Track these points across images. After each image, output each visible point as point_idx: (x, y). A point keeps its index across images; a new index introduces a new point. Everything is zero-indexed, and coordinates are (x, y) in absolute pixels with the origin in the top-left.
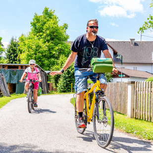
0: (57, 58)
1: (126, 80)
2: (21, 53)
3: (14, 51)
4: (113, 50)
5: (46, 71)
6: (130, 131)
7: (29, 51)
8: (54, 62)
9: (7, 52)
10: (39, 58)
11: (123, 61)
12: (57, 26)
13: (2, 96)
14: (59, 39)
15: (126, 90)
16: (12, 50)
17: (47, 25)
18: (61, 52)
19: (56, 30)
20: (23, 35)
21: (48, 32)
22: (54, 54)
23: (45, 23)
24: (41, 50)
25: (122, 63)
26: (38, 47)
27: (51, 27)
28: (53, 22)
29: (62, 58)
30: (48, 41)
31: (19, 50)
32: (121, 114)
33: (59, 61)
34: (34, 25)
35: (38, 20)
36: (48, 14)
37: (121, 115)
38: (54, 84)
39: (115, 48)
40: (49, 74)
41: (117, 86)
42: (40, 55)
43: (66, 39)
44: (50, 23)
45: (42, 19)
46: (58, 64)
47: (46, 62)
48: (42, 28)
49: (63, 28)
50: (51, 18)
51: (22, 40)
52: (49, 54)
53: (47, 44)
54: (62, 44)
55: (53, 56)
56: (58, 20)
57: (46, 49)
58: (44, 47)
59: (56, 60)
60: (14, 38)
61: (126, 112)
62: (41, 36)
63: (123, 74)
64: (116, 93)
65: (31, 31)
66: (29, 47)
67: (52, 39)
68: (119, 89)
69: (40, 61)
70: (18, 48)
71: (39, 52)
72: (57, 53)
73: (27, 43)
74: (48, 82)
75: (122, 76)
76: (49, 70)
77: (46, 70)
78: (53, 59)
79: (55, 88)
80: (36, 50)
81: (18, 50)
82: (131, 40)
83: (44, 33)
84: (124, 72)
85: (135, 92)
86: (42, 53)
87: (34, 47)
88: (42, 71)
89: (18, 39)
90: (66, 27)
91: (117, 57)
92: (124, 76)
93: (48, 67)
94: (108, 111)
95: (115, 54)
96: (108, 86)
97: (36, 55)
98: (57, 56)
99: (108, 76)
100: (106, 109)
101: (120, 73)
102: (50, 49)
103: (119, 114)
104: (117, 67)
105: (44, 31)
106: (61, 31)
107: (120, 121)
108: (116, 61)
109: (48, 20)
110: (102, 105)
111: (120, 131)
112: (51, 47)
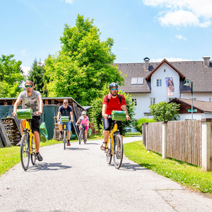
0: (100, 88)
1: (199, 117)
2: (48, 82)
3: (38, 80)
4: (179, 74)
5: (83, 107)
6: (206, 190)
7: (59, 79)
8: (95, 93)
10: (74, 88)
11: (194, 90)
12: (98, 42)
14: (102, 61)
15: (198, 130)
16: (36, 77)
17: (84, 42)
18: (105, 79)
19: (97, 48)
21: (84, 50)
22: (95, 82)
23: (80, 39)
24: (76, 77)
25: (192, 92)
26: (73, 72)
27: (89, 43)
28: (92, 37)
29: (106, 87)
30: (86, 63)
31: (46, 78)
32: (193, 165)
33: (103, 92)
34: (65, 41)
35: (70, 34)
36: (84, 26)
37: (193, 167)
38: (96, 125)
39: (181, 72)
40: (88, 110)
41: (186, 126)
42: (76, 84)
43: (110, 60)
44: (88, 39)
45: (77, 32)
46: (101, 96)
47: (84, 94)
48: (76, 45)
49: (107, 45)
51: (49, 63)
52: (87, 83)
53: (84, 68)
54: (106, 67)
55: (94, 85)
56: (98, 32)
57: (84, 75)
58: (81, 73)
59: (98, 91)
60: (38, 61)
61: (200, 163)
62: (75, 56)
63: (194, 108)
64: (185, 135)
65: (61, 50)
66: (60, 73)
67: (92, 61)
68: (189, 130)
69: (75, 92)
70: (44, 74)
71: (73, 81)
72: (100, 81)
73: (56, 66)
75: (192, 111)
76: (88, 105)
77: (85, 105)
78: (93, 90)
79: (97, 130)
80: (70, 77)
81: (44, 78)
82: (205, 58)
83: (79, 52)
84: (195, 106)
87: (66, 73)
88: (78, 106)
89: (43, 62)
90: (110, 43)
91: (185, 84)
92: (196, 110)
93: (87, 100)
94: (174, 162)
95: (182, 79)
96: (173, 126)
97: (69, 83)
98: (99, 84)
99: (172, 112)
100: (171, 159)
101: (190, 107)
102: (89, 75)
103: (189, 166)
104: (186, 98)
105: (79, 49)
106: (104, 49)
107: (191, 176)
108: (184, 89)
109: (85, 34)
110: (166, 154)
111: (193, 190)
112: (90, 73)
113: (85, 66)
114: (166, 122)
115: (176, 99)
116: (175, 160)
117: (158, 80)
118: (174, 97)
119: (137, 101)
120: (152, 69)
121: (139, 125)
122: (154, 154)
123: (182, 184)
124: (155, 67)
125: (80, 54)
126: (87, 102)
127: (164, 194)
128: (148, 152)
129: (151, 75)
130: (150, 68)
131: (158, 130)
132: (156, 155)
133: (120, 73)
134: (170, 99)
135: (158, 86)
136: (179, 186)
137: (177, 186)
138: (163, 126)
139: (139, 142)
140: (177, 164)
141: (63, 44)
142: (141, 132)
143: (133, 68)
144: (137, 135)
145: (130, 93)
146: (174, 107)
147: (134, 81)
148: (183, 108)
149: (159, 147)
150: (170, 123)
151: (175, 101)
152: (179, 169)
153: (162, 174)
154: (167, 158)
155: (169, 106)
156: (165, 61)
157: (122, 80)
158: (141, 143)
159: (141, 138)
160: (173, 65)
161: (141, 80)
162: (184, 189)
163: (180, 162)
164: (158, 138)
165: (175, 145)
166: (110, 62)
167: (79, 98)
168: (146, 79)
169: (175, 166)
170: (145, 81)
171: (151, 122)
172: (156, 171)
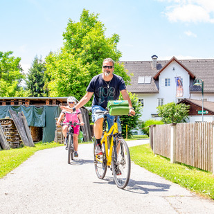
1: (210, 119)
2: (49, 80)
3: (39, 78)
4: (189, 73)
5: (87, 108)
7: (61, 77)
9: (28, 80)
10: (77, 87)
11: (205, 90)
12: (103, 38)
13: (23, 146)
15: (209, 133)
16: (36, 76)
17: (88, 38)
19: (102, 45)
20: (51, 53)
21: (88, 47)
23: (84, 34)
24: (78, 75)
25: (203, 93)
26: (75, 70)
27: (94, 39)
28: (96, 33)
30: (89, 61)
31: (47, 76)
32: (203, 170)
34: (68, 37)
35: (74, 30)
36: (89, 21)
37: (204, 173)
39: (191, 71)
41: (196, 129)
42: (79, 83)
43: (116, 58)
44: (92, 35)
45: (80, 28)
48: (80, 42)
49: (112, 42)
50: (93, 26)
51: (50, 60)
53: (88, 65)
56: (103, 29)
57: (87, 73)
58: (84, 71)
60: (39, 58)
61: (211, 168)
62: (78, 53)
63: (205, 109)
64: (195, 139)
65: (63, 46)
66: (62, 72)
67: (96, 58)
68: (200, 132)
69: (78, 92)
70: (45, 73)
71: (76, 79)
73: (57, 64)
74: (91, 124)
75: (203, 113)
77: (88, 106)
80: (72, 75)
81: (45, 76)
83: (82, 49)
84: (206, 107)
86: (81, 80)
87: (69, 71)
89: (44, 60)
90: (116, 39)
91: (195, 84)
92: (207, 112)
94: (183, 167)
95: (192, 78)
96: (182, 128)
97: (72, 82)
99: (181, 114)
100: (180, 163)
101: (200, 108)
102: (93, 73)
103: (199, 171)
104: (196, 99)
105: (82, 46)
106: (109, 46)
107: (201, 181)
108: (194, 89)
109: (89, 30)
110: (174, 158)
111: (203, 197)
112: (94, 71)
113: (88, 63)
114: (174, 125)
115: (185, 99)
116: (185, 165)
117: (166, 80)
118: (183, 98)
119: (144, 101)
120: (161, 67)
121: (146, 128)
122: (162, 158)
123: (191, 190)
124: (163, 66)
125: (84, 51)
126: (90, 103)
127: (172, 200)
128: (156, 156)
129: (159, 74)
130: (158, 66)
131: (166, 132)
132: (164, 159)
133: (127, 71)
134: (179, 100)
135: (166, 85)
136: (188, 193)
137: (186, 192)
138: (172, 129)
139: (146, 145)
140: (187, 169)
141: (65, 41)
142: (148, 134)
143: (140, 66)
144: (144, 138)
145: (137, 93)
146: (184, 108)
147: (141, 80)
148: (193, 109)
149: (167, 151)
150: (179, 125)
151: (185, 102)
152: (188, 174)
153: (170, 180)
154: (176, 162)
155: (178, 107)
156: (174, 59)
157: (129, 79)
158: (148, 146)
159: (148, 142)
161: (148, 80)
162: (193, 196)
163: (190, 167)
164: (166, 141)
165: (184, 148)
166: (115, 60)
168: (154, 78)
169: (184, 171)
170: (153, 81)
171: (159, 124)
172: (164, 176)
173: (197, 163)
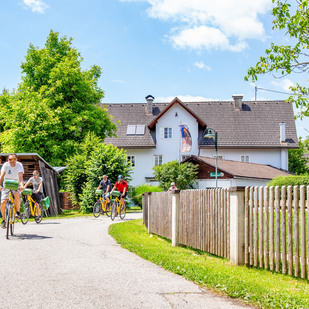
0: (80, 139)
1: (226, 184)
2: (2, 130)
4: (198, 121)
5: (55, 168)
6: (236, 294)
7: (20, 125)
8: (72, 147)
10: (41, 140)
11: (220, 144)
12: (79, 71)
14: (83, 99)
15: (225, 204)
17: (58, 70)
18: (87, 126)
19: (77, 80)
20: (5, 91)
21: (59, 83)
22: (73, 131)
23: (52, 66)
24: (45, 123)
25: (216, 148)
27: (66, 72)
28: (69, 64)
29: (90, 139)
32: (217, 256)
33: (84, 146)
34: (29, 70)
35: (36, 59)
36: (58, 48)
37: (218, 260)
38: (73, 195)
39: (200, 117)
40: (61, 173)
41: (208, 198)
43: (96, 99)
44: (63, 66)
45: (46, 56)
46: (81, 152)
47: (56, 148)
48: (46, 76)
49: (91, 76)
50: (65, 54)
51: (4, 101)
52: (61, 132)
53: (59, 110)
54: (90, 109)
55: (70, 136)
56: (79, 59)
57: (57, 120)
58: (53, 118)
59: (76, 144)
61: (228, 253)
63: (220, 171)
64: (206, 212)
65: (22, 82)
67: (68, 99)
68: (212, 203)
69: (42, 146)
71: (41, 129)
72: (80, 129)
73: (15, 107)
74: (62, 191)
75: (216, 175)
76: (61, 165)
77: (56, 165)
78: (69, 143)
79: (76, 203)
80: (35, 123)
82: (235, 98)
83: (50, 85)
84: (221, 167)
85: (245, 210)
86: (47, 129)
87: (32, 117)
88: (47, 166)
90: (96, 72)
91: (207, 136)
92: (222, 174)
93: (60, 158)
94: (189, 251)
95: (202, 128)
96: (188, 197)
97: (35, 132)
98: (78, 135)
99: (187, 177)
100: (185, 246)
101: (213, 169)
102: (65, 120)
103: (211, 258)
104: (208, 156)
105: (50, 82)
106: (86, 82)
107: (215, 272)
108: (205, 143)
109: (59, 60)
110: (177, 239)
111: (217, 293)
112: (65, 117)
114: (177, 192)
115: (193, 157)
116: (192, 249)
117: (166, 129)
118: (190, 154)
119: (135, 160)
120: (159, 112)
121: (138, 196)
122: (159, 239)
123: (200, 284)
124: (162, 110)
125: (52, 89)
126: (60, 161)
127: (174, 299)
128: (151, 236)
129: (156, 121)
130: (155, 111)
131: (166, 203)
132: (163, 240)
133: (111, 117)
134: (184, 157)
135: (166, 137)
136: (195, 288)
137: (193, 287)
138: (174, 198)
139: (138, 220)
140: (194, 254)
141: (25, 74)
142: (140, 206)
143: (129, 111)
144: (135, 211)
145: (125, 148)
146: (190, 169)
147: (131, 129)
148: (204, 171)
149: (167, 229)
150: (184, 193)
151: (192, 160)
152: (196, 261)
153: (171, 270)
154: (179, 245)
155: (183, 167)
156: (177, 101)
157: (114, 128)
158: (141, 223)
159: (139, 216)
160: (188, 107)
161: (141, 129)
162: (203, 293)
163: (199, 251)
164: (166, 215)
165: (190, 226)
166: (95, 102)
167: (48, 155)
168: (149, 127)
169: (191, 257)
170: (148, 131)
171: (156, 191)
172: (163, 265)
173: (208, 246)
